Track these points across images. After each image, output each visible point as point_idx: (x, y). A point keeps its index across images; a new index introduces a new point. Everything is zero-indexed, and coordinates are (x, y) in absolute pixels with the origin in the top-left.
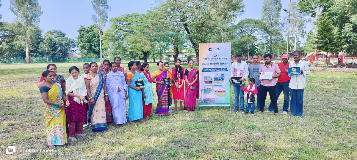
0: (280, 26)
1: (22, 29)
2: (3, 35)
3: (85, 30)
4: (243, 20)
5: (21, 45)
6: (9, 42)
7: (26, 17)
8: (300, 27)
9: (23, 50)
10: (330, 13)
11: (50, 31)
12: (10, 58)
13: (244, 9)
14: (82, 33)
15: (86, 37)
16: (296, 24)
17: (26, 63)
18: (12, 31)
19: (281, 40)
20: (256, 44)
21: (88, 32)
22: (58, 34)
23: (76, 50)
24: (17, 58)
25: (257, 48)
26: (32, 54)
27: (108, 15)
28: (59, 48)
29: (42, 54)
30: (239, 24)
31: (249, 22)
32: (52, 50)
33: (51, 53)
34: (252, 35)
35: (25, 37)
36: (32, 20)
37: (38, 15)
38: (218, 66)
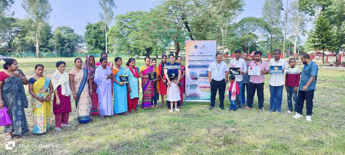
0: (281, 24)
1: (33, 25)
2: (15, 30)
3: (92, 27)
4: (244, 18)
5: (32, 40)
6: (21, 37)
7: (37, 14)
8: (301, 25)
9: (33, 45)
10: (328, 12)
11: (60, 28)
12: (22, 52)
13: (244, 8)
14: (89, 30)
15: (93, 33)
16: (297, 22)
17: (36, 57)
18: (24, 27)
19: (281, 38)
20: (257, 42)
21: (95, 28)
22: (67, 30)
23: (83, 46)
24: (29, 52)
25: (258, 46)
26: (42, 48)
27: (114, 13)
28: (68, 43)
29: (51, 49)
30: (240, 22)
31: (250, 20)
32: (60, 45)
33: (60, 48)
34: (252, 33)
35: (36, 33)
36: (43, 16)
37: (48, 12)
38: (204, 63)
